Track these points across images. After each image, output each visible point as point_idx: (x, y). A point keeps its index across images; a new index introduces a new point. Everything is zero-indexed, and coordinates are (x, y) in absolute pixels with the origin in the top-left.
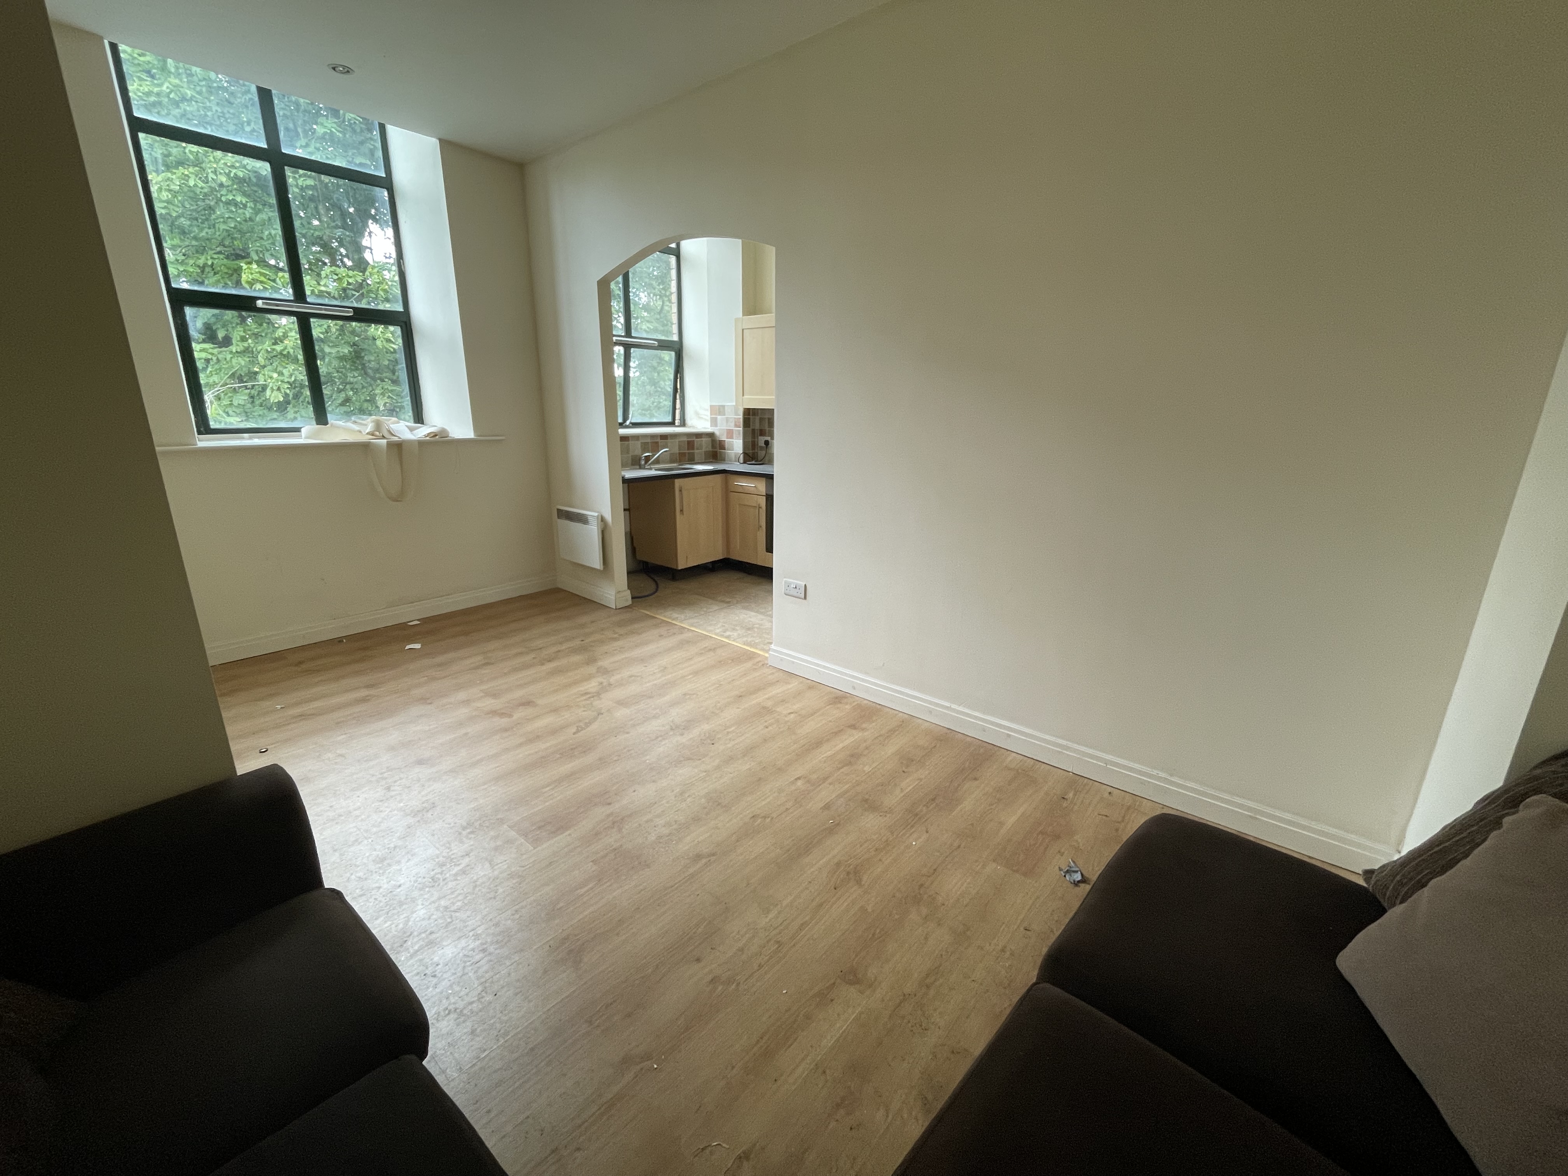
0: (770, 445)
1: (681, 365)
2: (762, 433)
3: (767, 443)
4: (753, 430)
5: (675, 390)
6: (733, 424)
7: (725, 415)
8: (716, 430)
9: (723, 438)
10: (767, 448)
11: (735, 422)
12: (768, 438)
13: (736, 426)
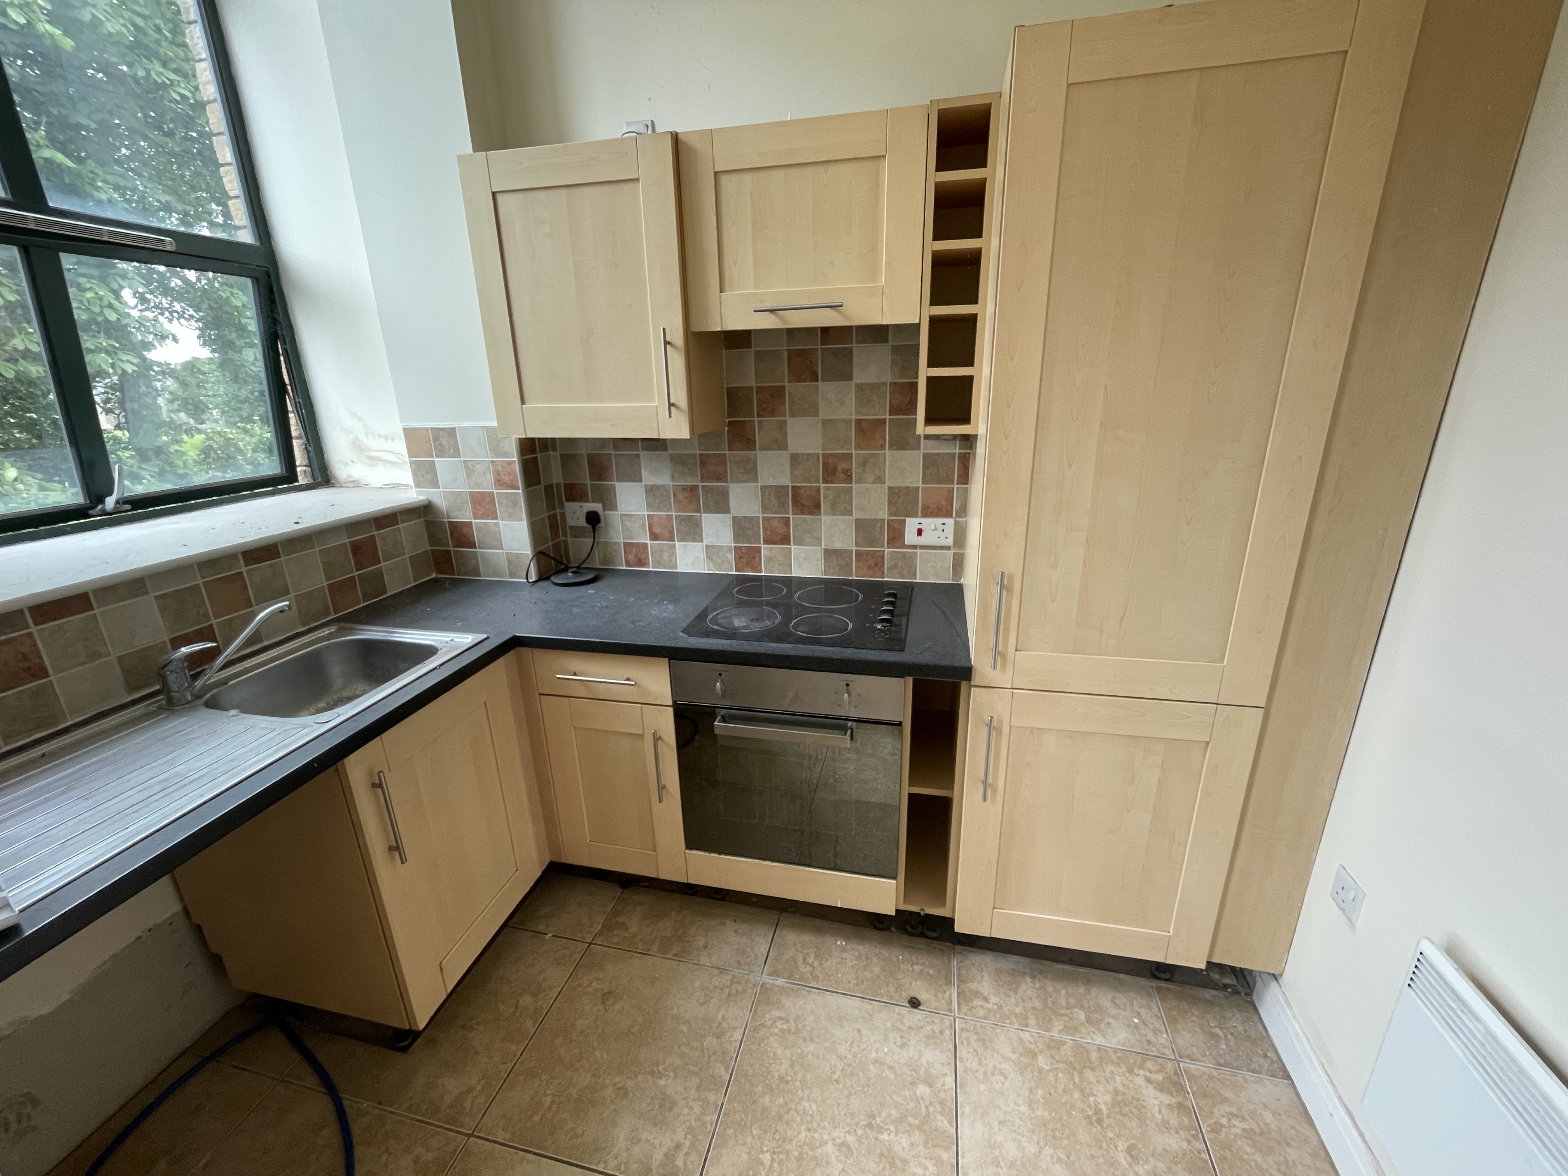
0: (602, 524)
1: (281, 317)
2: (574, 493)
3: (593, 519)
4: (549, 489)
5: (278, 390)
6: (490, 478)
7: (460, 457)
8: (437, 496)
9: (465, 515)
10: (594, 531)
11: (497, 473)
12: (597, 507)
13: (499, 483)
